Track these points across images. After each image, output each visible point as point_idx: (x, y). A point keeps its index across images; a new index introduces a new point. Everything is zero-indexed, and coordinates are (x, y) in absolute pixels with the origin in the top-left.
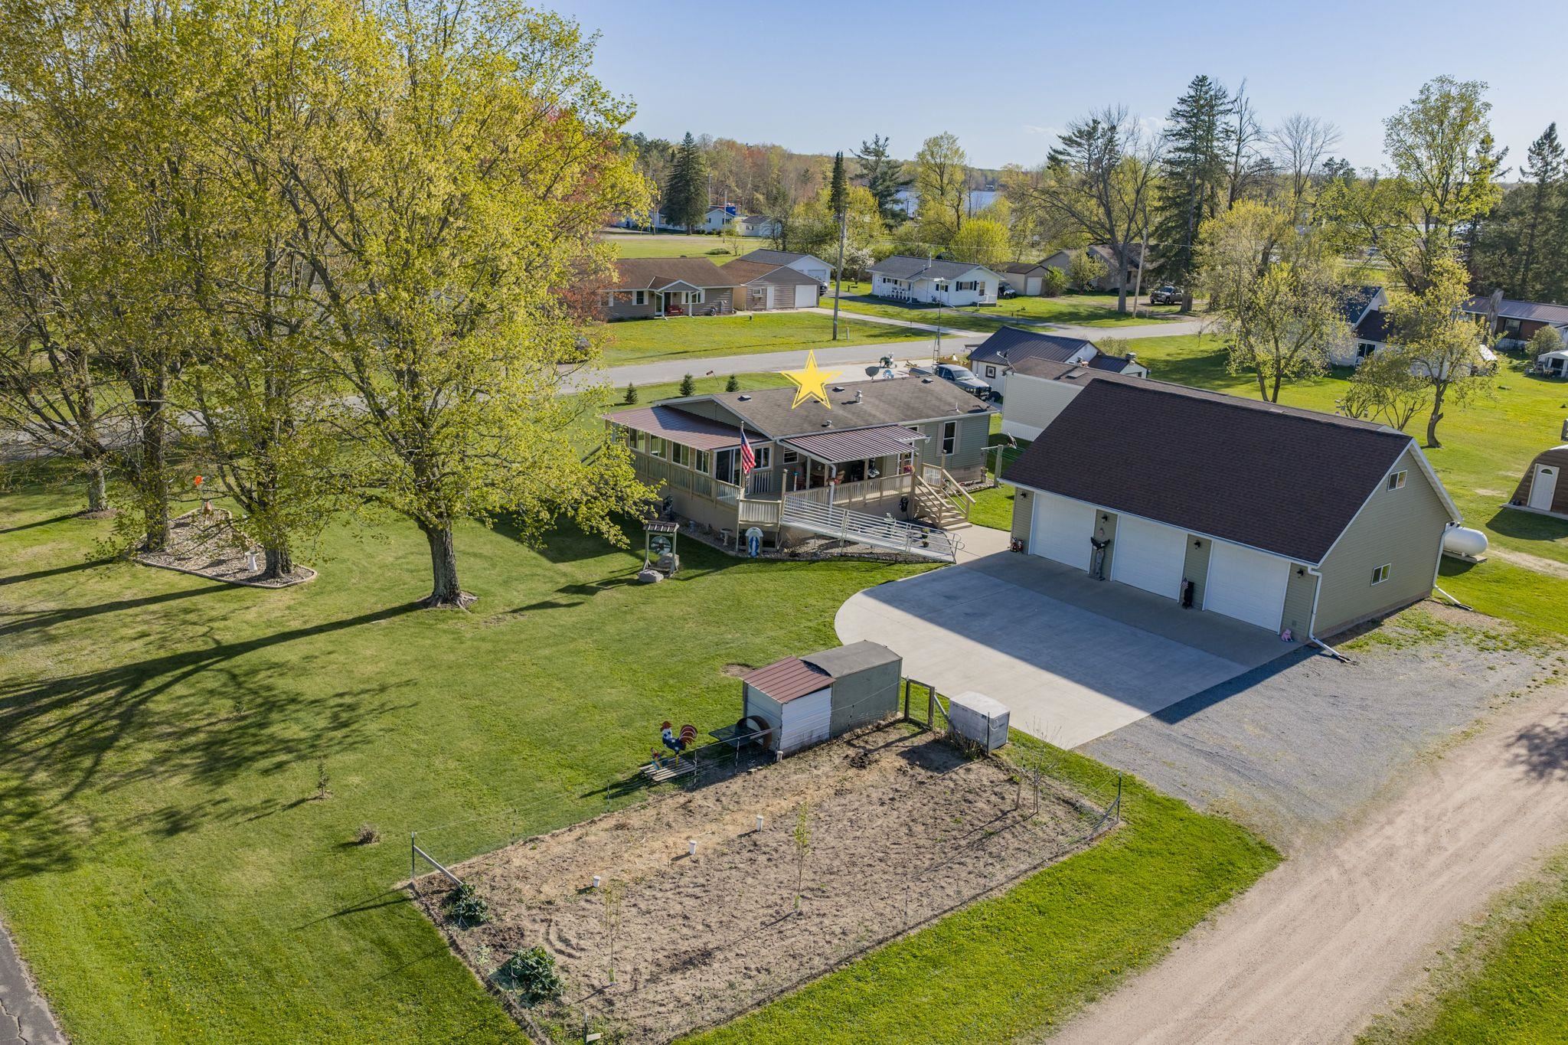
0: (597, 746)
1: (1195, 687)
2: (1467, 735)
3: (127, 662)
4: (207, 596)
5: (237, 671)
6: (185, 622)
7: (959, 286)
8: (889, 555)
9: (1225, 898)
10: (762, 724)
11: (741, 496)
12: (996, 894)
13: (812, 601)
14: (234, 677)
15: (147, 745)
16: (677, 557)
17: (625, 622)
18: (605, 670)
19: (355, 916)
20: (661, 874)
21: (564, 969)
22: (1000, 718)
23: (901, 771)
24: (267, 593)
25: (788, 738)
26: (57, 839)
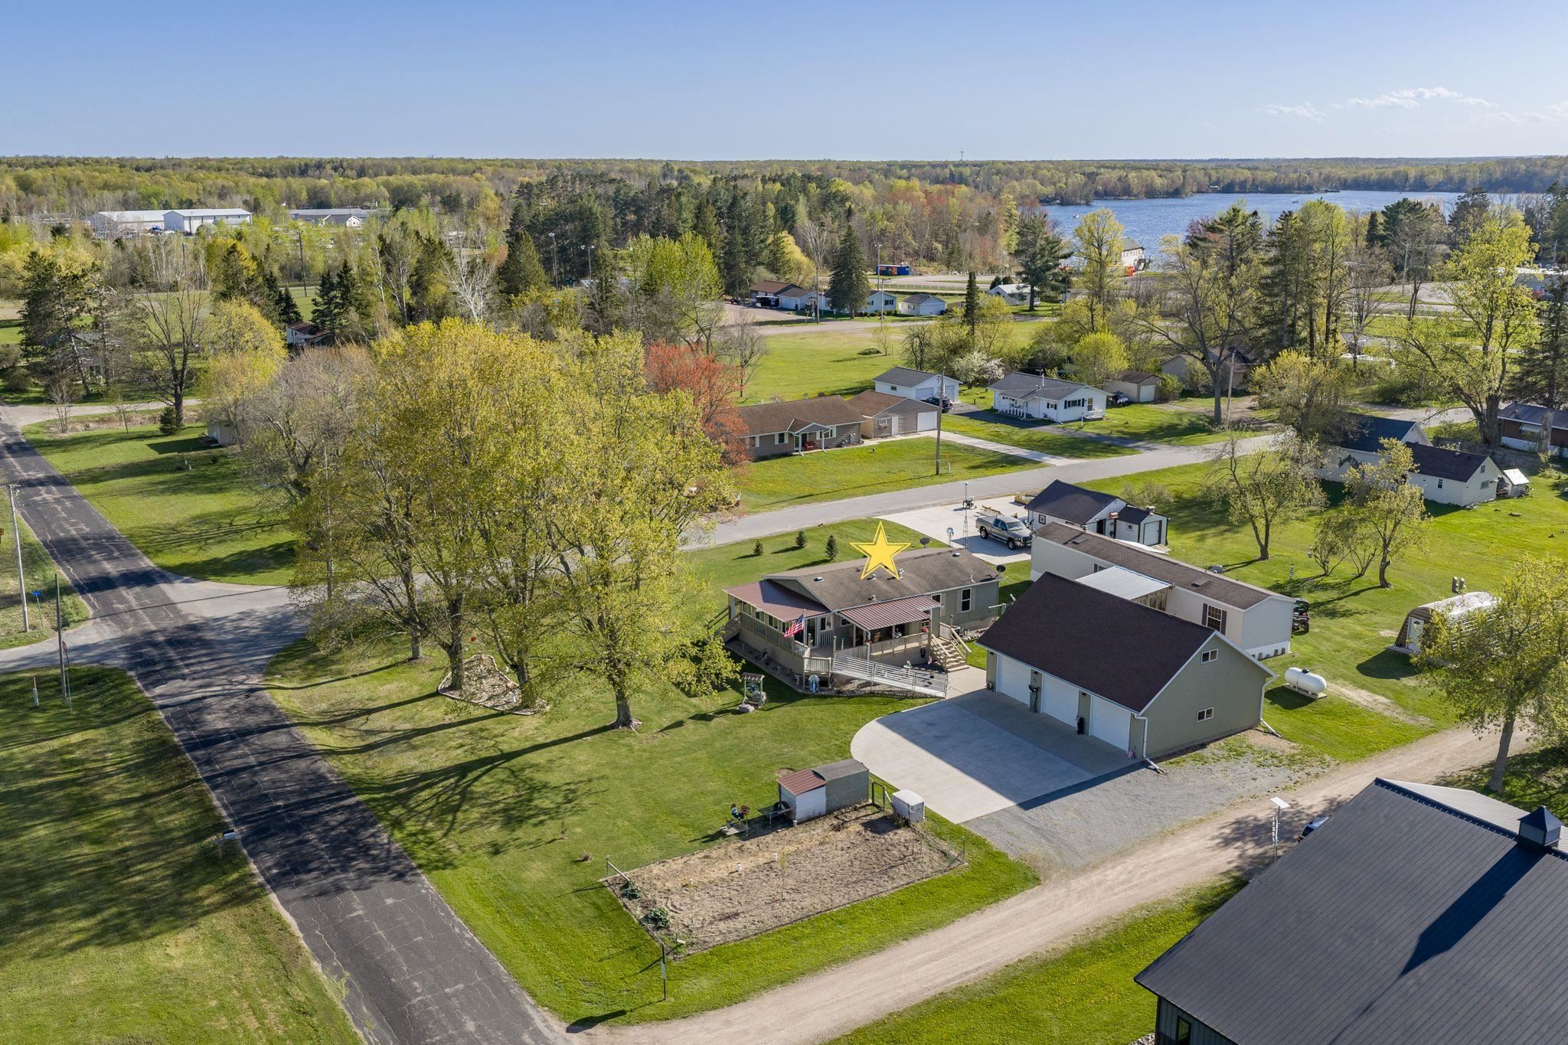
0: (700, 815)
1: (1052, 789)
2: (1201, 820)
3: (456, 762)
4: (490, 720)
5: (513, 769)
6: (482, 738)
7: (1068, 404)
8: (902, 692)
9: (996, 901)
10: (787, 806)
11: (807, 654)
12: (883, 895)
13: (842, 726)
14: (513, 772)
15: (475, 809)
16: (764, 694)
17: (726, 740)
18: (710, 771)
19: (583, 893)
20: (723, 880)
21: (673, 917)
22: (917, 805)
23: (859, 833)
24: (523, 719)
25: (800, 812)
26: (446, 855)
